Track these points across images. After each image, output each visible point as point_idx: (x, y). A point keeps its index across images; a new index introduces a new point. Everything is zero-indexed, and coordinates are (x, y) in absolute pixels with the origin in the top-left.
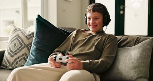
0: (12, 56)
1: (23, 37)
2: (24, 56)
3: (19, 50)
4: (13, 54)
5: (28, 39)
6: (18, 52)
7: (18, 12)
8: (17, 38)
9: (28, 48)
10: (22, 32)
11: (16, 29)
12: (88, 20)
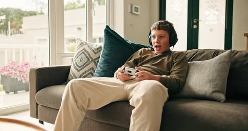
0: (79, 71)
1: (90, 51)
2: (91, 71)
3: (85, 65)
4: (79, 69)
5: (96, 53)
6: (85, 67)
7: (79, 29)
8: (83, 52)
9: (95, 63)
10: (89, 46)
11: (82, 43)
12: (152, 38)
